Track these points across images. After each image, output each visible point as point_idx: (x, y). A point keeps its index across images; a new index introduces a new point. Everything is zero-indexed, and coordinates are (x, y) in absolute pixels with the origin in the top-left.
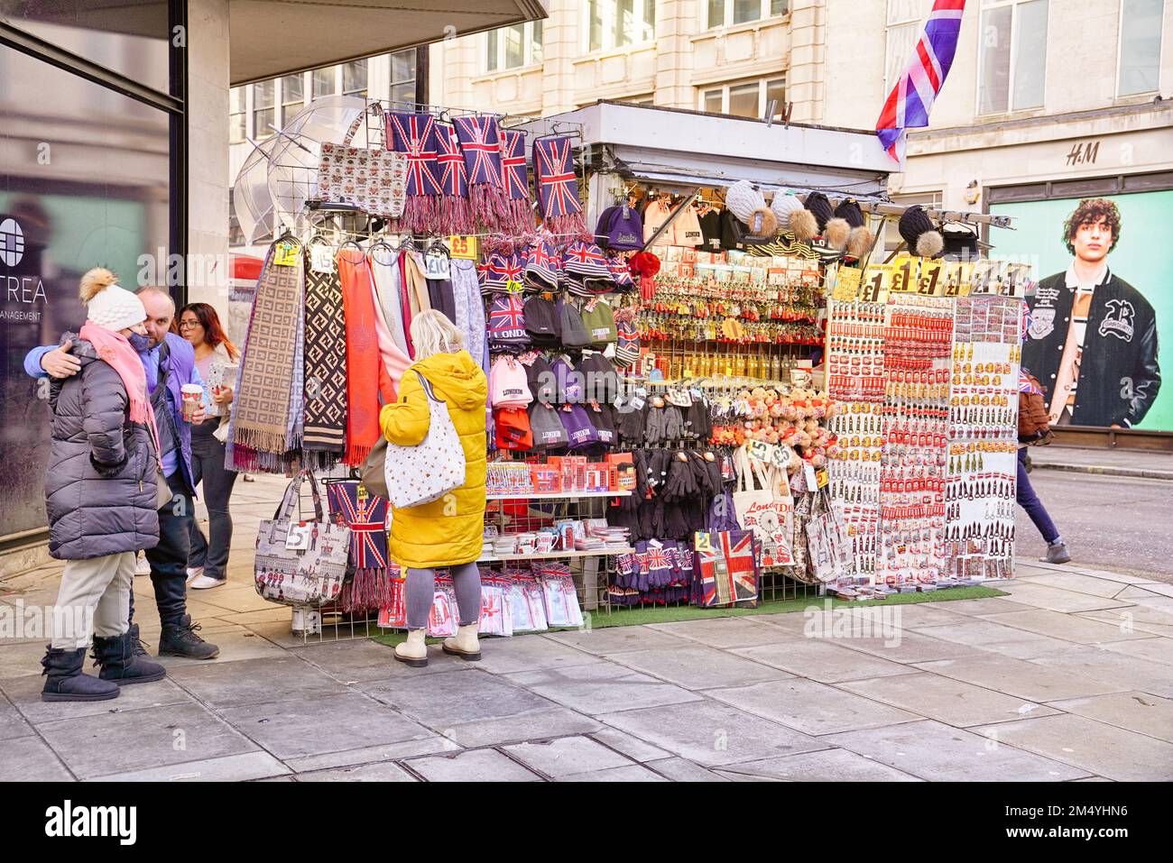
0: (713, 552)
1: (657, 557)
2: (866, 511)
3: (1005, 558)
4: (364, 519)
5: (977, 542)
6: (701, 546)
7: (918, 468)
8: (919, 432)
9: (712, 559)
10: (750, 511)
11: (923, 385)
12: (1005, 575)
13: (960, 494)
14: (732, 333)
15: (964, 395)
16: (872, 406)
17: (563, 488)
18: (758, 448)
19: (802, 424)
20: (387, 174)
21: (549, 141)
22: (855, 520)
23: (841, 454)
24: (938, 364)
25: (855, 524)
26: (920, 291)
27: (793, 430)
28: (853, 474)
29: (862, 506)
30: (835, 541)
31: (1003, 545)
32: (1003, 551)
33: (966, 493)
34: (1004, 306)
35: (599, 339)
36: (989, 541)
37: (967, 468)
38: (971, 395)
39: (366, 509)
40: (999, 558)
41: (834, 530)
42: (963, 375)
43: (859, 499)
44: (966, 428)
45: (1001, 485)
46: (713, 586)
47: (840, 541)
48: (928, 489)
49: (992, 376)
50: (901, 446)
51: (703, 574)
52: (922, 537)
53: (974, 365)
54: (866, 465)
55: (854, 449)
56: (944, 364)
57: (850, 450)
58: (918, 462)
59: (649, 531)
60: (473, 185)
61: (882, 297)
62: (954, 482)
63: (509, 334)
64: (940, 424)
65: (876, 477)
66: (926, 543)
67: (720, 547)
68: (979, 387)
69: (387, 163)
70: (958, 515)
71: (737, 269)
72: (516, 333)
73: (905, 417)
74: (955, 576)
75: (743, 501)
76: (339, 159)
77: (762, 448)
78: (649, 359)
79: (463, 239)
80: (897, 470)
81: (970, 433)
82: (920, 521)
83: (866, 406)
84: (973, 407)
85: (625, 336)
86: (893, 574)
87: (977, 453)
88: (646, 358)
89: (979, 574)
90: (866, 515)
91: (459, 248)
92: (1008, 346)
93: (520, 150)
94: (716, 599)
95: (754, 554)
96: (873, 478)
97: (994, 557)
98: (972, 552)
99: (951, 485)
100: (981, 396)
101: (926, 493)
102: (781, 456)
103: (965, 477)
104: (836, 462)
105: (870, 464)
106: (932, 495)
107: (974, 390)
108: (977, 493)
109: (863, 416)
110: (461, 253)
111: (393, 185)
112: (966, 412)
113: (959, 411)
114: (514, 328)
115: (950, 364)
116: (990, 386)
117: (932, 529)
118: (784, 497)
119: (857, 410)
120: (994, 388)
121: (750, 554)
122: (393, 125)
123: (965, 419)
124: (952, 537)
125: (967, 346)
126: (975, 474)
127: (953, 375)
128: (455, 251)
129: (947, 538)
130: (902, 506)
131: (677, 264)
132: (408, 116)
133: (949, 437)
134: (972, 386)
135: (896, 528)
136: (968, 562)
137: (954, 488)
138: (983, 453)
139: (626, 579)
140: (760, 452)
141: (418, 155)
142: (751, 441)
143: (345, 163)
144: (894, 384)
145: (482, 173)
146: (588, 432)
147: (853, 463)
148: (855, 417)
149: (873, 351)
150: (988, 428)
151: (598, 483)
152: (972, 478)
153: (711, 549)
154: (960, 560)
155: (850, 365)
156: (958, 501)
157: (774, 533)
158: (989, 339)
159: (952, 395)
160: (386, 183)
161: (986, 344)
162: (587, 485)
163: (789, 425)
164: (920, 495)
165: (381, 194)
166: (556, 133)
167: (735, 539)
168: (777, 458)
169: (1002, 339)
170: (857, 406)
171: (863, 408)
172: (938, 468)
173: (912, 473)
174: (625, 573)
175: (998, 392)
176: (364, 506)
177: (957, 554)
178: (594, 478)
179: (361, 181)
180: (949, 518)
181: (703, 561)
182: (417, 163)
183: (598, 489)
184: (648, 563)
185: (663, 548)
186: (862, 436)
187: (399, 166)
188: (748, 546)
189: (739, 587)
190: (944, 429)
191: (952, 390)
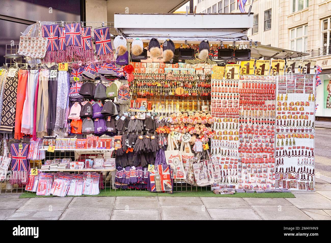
0: (155, 172)
1: (133, 173)
2: (231, 159)
3: (309, 182)
4: (21, 155)
5: (293, 174)
6: (150, 170)
7: (259, 144)
8: (259, 129)
9: (154, 175)
10: (170, 158)
11: (261, 111)
12: (309, 189)
13: (284, 154)
14: (180, 93)
15: (284, 115)
16: (233, 119)
17: (87, 147)
18: (176, 134)
19: (197, 126)
20: (40, 45)
21: (100, 29)
22: (227, 163)
23: (219, 138)
24: (268, 103)
25: (227, 164)
26: (257, 74)
27: (193, 128)
28: (225, 145)
29: (230, 158)
30: (212, 170)
31: (308, 176)
32: (308, 179)
33: (287, 154)
34: (305, 78)
35: (110, 96)
36: (300, 175)
37: (287, 144)
38: (287, 115)
39: (22, 152)
40: (306, 182)
41: (212, 166)
42: (282, 107)
43: (229, 154)
44: (285, 128)
45: (306, 152)
46: (154, 184)
47: (214, 171)
48: (266, 152)
49: (299, 107)
50: (250, 135)
51: (150, 180)
52: (263, 171)
53: (288, 102)
54: (231, 142)
55: (224, 136)
56: (272, 103)
57: (223, 136)
58: (259, 141)
59: (131, 163)
60: (67, 46)
61: (236, 77)
62: (280, 150)
63: (74, 95)
64: (271, 126)
65: (236, 147)
66: (265, 173)
67: (157, 170)
68: (291, 112)
69: (40, 41)
70: (283, 163)
71: (181, 69)
72: (76, 95)
73: (252, 123)
74: (282, 188)
75: (168, 154)
76: (26, 41)
77: (178, 135)
78: (144, 103)
79: (63, 64)
80: (249, 144)
81: (287, 130)
82: (262, 165)
83: (230, 119)
84: (289, 120)
85: (121, 95)
86: (249, 185)
87: (292, 139)
88: (142, 102)
89: (295, 187)
90: (232, 161)
91: (62, 67)
92: (308, 95)
93: (89, 33)
94: (155, 189)
95: (171, 174)
96: (235, 147)
97: (303, 181)
98: (291, 178)
99: (279, 151)
100: (293, 116)
101: (264, 154)
102: (186, 138)
103: (286, 148)
104: (217, 140)
105: (233, 141)
106: (268, 155)
107: (288, 113)
108: (293, 154)
109: (229, 123)
110: (62, 69)
111: (42, 48)
112: (285, 122)
113: (281, 121)
114: (76, 93)
115: (276, 102)
116: (299, 111)
117: (268, 168)
118: (187, 153)
119: (225, 121)
120: (300, 112)
121: (169, 174)
122: (44, 29)
123: (285, 124)
124: (280, 172)
125: (284, 95)
126: (292, 147)
127: (277, 107)
128: (60, 68)
129: (277, 172)
130: (252, 158)
131: (157, 69)
132: (50, 25)
133: (276, 132)
134: (288, 111)
135: (249, 167)
136: (289, 182)
137: (280, 152)
138: (295, 138)
139: (120, 180)
140: (177, 136)
141: (52, 38)
142: (173, 132)
143: (28, 42)
144: (245, 111)
145: (71, 42)
146: (101, 128)
147: (225, 141)
148: (225, 124)
149: (233, 98)
150: (297, 128)
151: (101, 146)
152: (290, 148)
153: (154, 171)
154: (284, 182)
155: (222, 104)
156: (282, 157)
157: (177, 166)
158: (297, 92)
159: (277, 115)
160: (40, 47)
161: (295, 94)
162: (97, 146)
163: (192, 126)
164: (261, 154)
165: (38, 51)
166: (103, 26)
167: (164, 168)
168: (184, 138)
169: (304, 92)
170: (226, 119)
171: (229, 120)
172: (270, 144)
173: (256, 145)
174: (120, 177)
175: (302, 114)
176: (21, 151)
177: (282, 178)
178: (100, 144)
179: (33, 48)
180: (277, 164)
181: (151, 175)
182: (52, 40)
183: (101, 148)
184: (129, 175)
185: (136, 169)
186: (228, 131)
187: (44, 42)
188: (168, 171)
189: (166, 186)
190: (273, 128)
191: (277, 113)
